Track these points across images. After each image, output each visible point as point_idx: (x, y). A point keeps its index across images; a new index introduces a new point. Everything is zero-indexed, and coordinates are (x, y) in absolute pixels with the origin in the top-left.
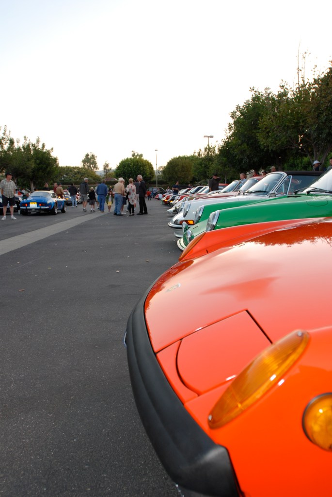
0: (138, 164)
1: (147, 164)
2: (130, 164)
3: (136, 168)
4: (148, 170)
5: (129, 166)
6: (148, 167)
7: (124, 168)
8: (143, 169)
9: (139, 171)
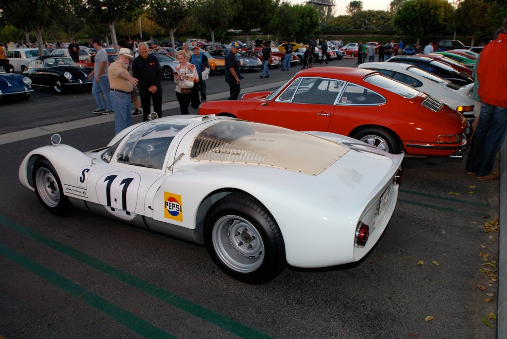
0: (428, 6)
1: (442, 5)
2: (416, 6)
3: (424, 11)
4: (443, 14)
5: (413, 9)
6: (442, 9)
7: (406, 11)
8: (435, 14)
9: (428, 17)
